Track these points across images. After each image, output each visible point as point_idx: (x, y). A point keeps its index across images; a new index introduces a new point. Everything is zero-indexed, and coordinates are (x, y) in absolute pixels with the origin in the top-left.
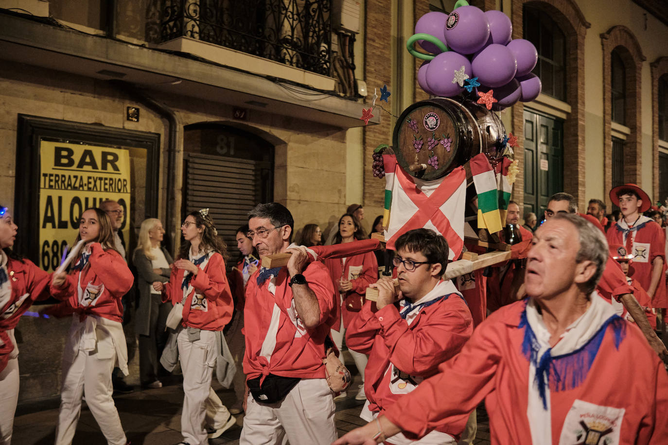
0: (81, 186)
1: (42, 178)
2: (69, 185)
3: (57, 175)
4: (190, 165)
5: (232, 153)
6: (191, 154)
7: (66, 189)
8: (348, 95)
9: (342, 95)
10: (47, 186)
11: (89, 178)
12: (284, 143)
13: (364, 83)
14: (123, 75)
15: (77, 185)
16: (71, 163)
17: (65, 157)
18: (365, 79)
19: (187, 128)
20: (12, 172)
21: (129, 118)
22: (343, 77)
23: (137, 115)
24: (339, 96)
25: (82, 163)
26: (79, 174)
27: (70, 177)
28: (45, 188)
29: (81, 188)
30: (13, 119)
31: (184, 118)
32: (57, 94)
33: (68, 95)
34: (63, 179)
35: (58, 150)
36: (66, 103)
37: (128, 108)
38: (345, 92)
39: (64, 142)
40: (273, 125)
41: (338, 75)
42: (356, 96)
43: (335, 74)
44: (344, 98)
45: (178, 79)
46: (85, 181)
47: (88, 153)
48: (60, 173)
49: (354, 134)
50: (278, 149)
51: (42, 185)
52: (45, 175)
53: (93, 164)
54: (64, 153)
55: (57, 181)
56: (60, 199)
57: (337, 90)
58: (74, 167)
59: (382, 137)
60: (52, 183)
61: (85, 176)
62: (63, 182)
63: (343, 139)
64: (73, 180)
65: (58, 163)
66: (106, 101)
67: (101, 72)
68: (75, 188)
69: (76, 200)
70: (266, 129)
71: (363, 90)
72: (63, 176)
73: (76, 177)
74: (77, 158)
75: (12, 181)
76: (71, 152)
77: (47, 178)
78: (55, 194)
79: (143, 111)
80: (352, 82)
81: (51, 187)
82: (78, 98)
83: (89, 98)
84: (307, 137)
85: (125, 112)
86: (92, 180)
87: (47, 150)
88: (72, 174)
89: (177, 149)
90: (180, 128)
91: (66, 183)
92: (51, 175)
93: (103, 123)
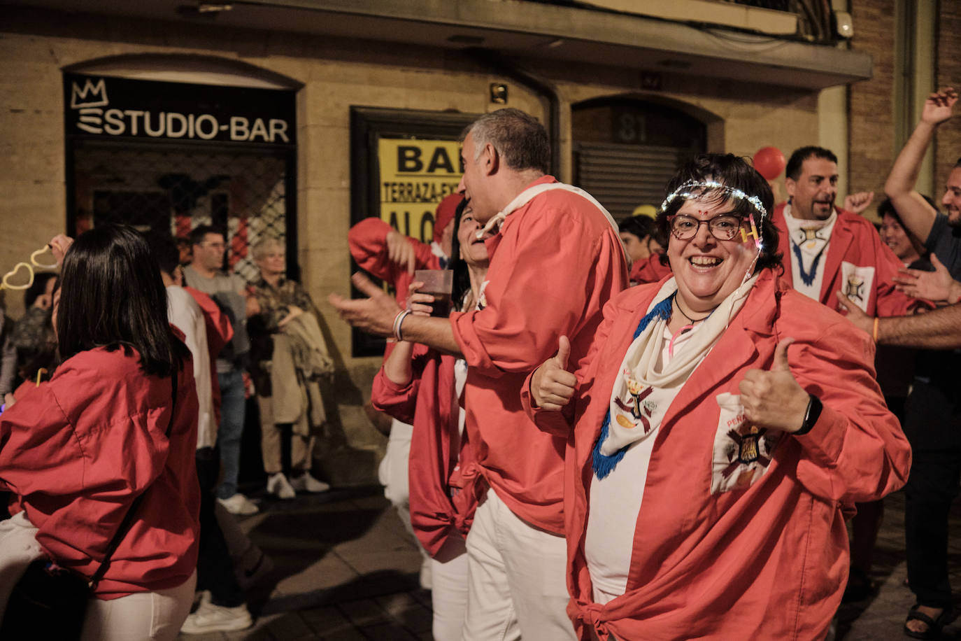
0: (434, 196)
1: (383, 189)
2: (418, 196)
3: (402, 185)
4: (583, 159)
5: (643, 138)
6: (584, 144)
7: (414, 201)
8: (821, 37)
9: (810, 38)
10: (390, 199)
11: (444, 185)
12: (719, 120)
13: (847, 16)
14: (480, 40)
15: (428, 196)
16: (419, 166)
17: (410, 159)
18: (849, 10)
19: (576, 107)
20: (346, 183)
21: (493, 98)
22: (811, 11)
23: (504, 96)
24: (805, 42)
25: (434, 166)
26: (430, 181)
27: (418, 186)
28: (387, 202)
29: (433, 200)
30: (343, 115)
31: (570, 93)
32: (396, 74)
33: (412, 75)
34: (410, 188)
35: (402, 150)
36: (409, 85)
37: (492, 85)
38: (815, 33)
39: (409, 138)
40: (702, 93)
41: (804, 7)
42: (833, 37)
43: (799, 6)
44: (814, 43)
45: (557, 38)
46: (438, 190)
47: (441, 152)
48: (405, 180)
49: (831, 98)
50: (712, 130)
51: (383, 198)
52: (387, 185)
53: (448, 166)
54: (410, 154)
55: (402, 192)
56: (407, 215)
57: (802, 30)
58: (424, 171)
59: (879, 98)
60: (397, 195)
61: (438, 182)
62: (410, 192)
63: (813, 107)
64: (423, 189)
65: (402, 168)
66: (462, 79)
67: (453, 39)
68: (425, 200)
69: (427, 216)
70: (693, 101)
71: (845, 28)
72: (410, 185)
73: (426, 185)
74: (426, 159)
75: (346, 195)
76: (418, 152)
77: (390, 189)
78: (400, 209)
79: (513, 88)
80: (827, 18)
81: (394, 200)
82: (426, 77)
83: (439, 76)
84: (757, 108)
85: (488, 90)
86: (447, 189)
87: (387, 150)
88: (421, 181)
89: (562, 137)
90: (565, 108)
91: (414, 194)
92: (394, 184)
93: (459, 109)
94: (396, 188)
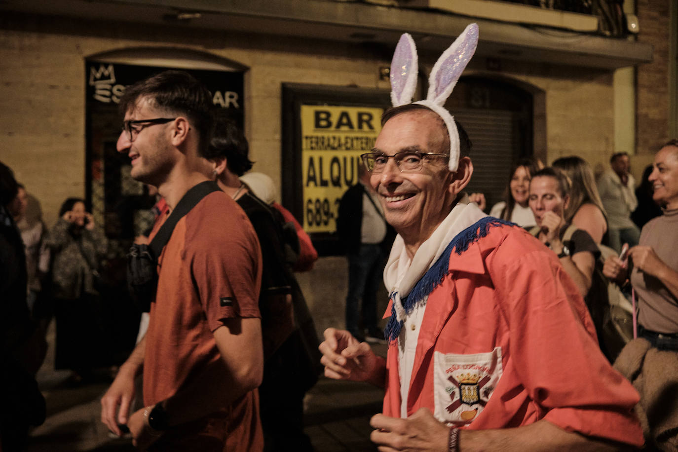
0: (340, 145)
1: (304, 142)
2: (329, 145)
3: (317, 138)
5: (488, 104)
7: (326, 149)
8: (615, 32)
9: (608, 33)
10: (309, 147)
11: (347, 138)
12: (542, 92)
13: (635, 18)
14: (373, 36)
15: (336, 145)
16: (329, 125)
17: (324, 119)
18: (636, 12)
20: (278, 136)
21: (382, 77)
22: (608, 14)
24: (603, 36)
25: (340, 124)
26: (337, 135)
27: (329, 140)
28: (307, 149)
29: (339, 148)
30: (276, 89)
32: (314, 60)
33: (324, 61)
34: (323, 140)
35: (317, 114)
36: (322, 68)
37: (381, 68)
38: (611, 30)
39: (322, 104)
40: (530, 73)
41: (604, 13)
42: (624, 32)
43: (599, 11)
44: (612, 37)
45: (427, 34)
46: (343, 141)
47: (345, 114)
48: (320, 134)
49: (623, 76)
50: (537, 99)
51: (304, 146)
52: (307, 138)
53: (350, 124)
54: (323, 116)
55: (317, 143)
56: (321, 159)
57: (602, 28)
58: (333, 128)
59: (658, 76)
60: (314, 145)
61: (343, 136)
62: (323, 143)
63: (610, 82)
64: (332, 141)
65: (317, 125)
66: (360, 64)
67: (355, 35)
68: (333, 148)
69: (335, 160)
70: (523, 78)
71: (633, 26)
72: (323, 138)
73: (334, 138)
74: (334, 119)
75: (278, 145)
76: (328, 114)
77: (309, 141)
78: (316, 155)
80: (620, 19)
81: (312, 148)
82: (333, 62)
83: (344, 62)
84: (569, 83)
85: (377, 71)
86: (349, 141)
87: (307, 113)
88: (331, 135)
91: (326, 143)
92: (311, 137)
93: (358, 84)
94: (314, 140)
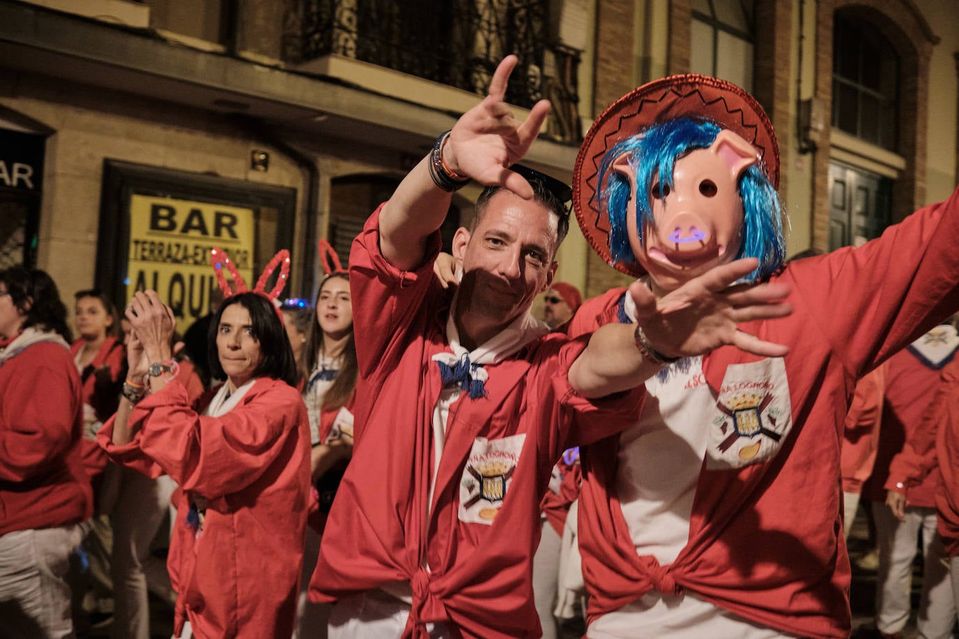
0: (185, 258)
1: (133, 247)
2: (169, 256)
3: (153, 243)
4: (339, 233)
6: (341, 218)
7: (164, 261)
8: (568, 138)
9: (559, 138)
10: (139, 256)
11: (197, 247)
14: (247, 106)
15: (180, 256)
16: (172, 226)
17: (164, 218)
19: (336, 181)
20: (93, 237)
21: (254, 165)
22: (560, 113)
23: (265, 163)
24: (553, 141)
25: (187, 227)
26: (182, 242)
27: (170, 246)
28: (136, 259)
29: (185, 261)
30: (96, 166)
31: (331, 167)
32: (155, 131)
33: (172, 133)
34: (161, 248)
35: (155, 209)
36: (168, 144)
37: (254, 152)
38: (563, 134)
39: (164, 196)
42: (577, 138)
44: (562, 144)
45: (322, 113)
46: (191, 251)
47: (196, 213)
48: (157, 239)
51: (132, 255)
52: (137, 242)
53: (202, 228)
54: (164, 213)
55: (152, 251)
56: (156, 275)
57: (552, 131)
58: (177, 232)
60: (146, 254)
61: (191, 244)
62: (160, 252)
64: (174, 250)
65: (154, 225)
66: (224, 143)
67: (219, 102)
68: (176, 261)
69: (177, 278)
72: (161, 244)
73: (178, 246)
74: (180, 219)
75: (91, 250)
76: (172, 211)
77: (140, 247)
78: (149, 268)
79: (274, 157)
80: (574, 122)
81: (144, 258)
82: (185, 137)
83: (200, 138)
85: (249, 157)
86: (200, 251)
87: (140, 207)
88: (174, 241)
89: (319, 210)
90: (325, 182)
91: (165, 253)
92: (144, 242)
93: (219, 171)
94: (147, 246)
